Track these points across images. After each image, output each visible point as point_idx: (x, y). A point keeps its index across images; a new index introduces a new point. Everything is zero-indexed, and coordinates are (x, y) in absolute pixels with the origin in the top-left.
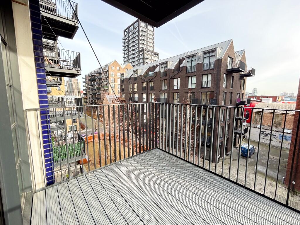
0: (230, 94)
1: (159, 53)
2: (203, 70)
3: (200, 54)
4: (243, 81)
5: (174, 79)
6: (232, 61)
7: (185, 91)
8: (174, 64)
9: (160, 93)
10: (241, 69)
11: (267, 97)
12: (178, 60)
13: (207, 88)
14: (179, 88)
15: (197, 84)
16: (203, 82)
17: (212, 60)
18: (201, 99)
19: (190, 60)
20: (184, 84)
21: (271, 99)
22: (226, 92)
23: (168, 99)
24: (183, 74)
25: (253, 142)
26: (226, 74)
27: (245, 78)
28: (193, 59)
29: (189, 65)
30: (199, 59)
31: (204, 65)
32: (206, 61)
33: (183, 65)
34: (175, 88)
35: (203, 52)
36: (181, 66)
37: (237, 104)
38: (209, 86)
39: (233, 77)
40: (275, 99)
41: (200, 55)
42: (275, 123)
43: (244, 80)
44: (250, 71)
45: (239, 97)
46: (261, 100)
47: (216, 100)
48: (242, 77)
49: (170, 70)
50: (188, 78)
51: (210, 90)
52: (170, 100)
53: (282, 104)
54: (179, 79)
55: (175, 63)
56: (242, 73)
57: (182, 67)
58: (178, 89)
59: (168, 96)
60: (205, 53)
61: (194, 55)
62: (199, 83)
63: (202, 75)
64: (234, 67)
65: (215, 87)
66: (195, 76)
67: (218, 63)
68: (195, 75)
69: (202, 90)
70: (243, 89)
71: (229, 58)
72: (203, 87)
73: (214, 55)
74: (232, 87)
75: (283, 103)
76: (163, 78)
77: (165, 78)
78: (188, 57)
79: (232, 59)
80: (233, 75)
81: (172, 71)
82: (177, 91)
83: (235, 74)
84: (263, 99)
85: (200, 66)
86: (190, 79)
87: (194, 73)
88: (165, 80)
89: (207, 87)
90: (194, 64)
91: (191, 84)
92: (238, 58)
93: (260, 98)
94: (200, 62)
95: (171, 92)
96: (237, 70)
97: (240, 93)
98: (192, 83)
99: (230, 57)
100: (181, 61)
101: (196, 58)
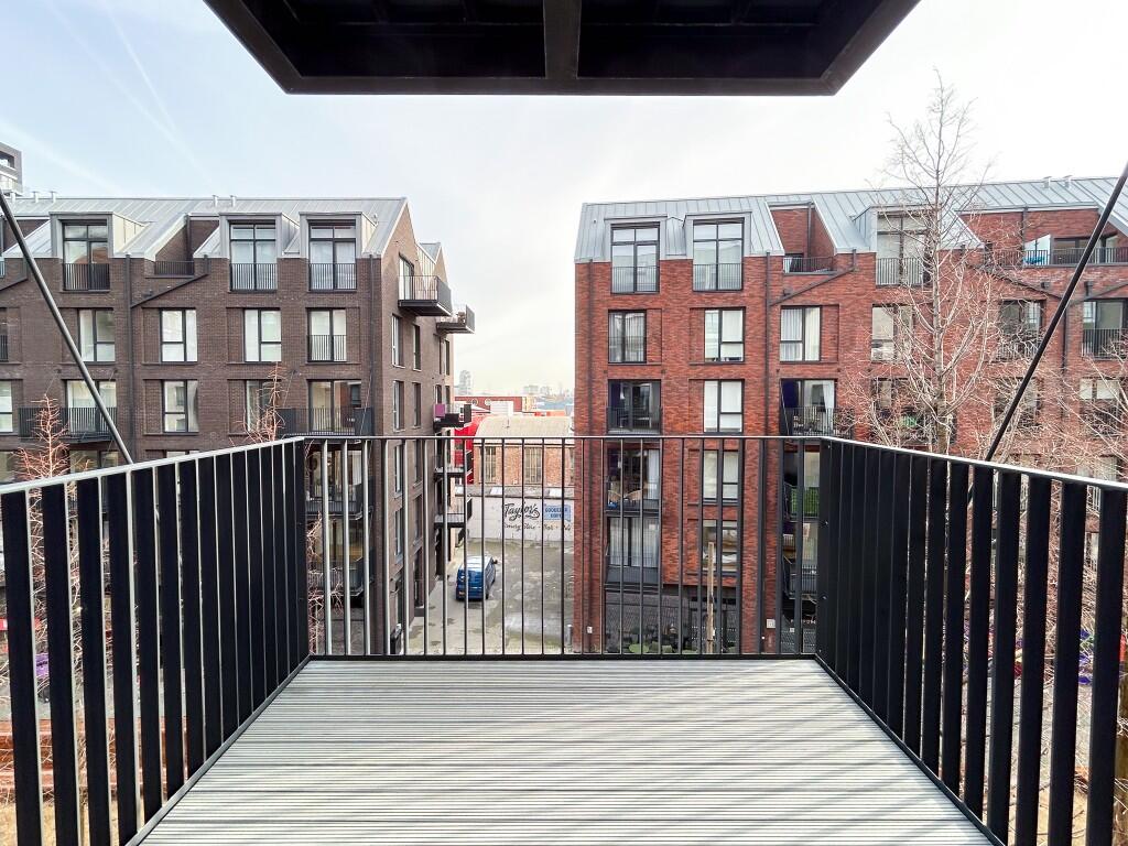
0: (413, 387)
1: (18, 153)
2: (311, 292)
3: (292, 220)
4: (444, 345)
5: (161, 309)
6: (412, 274)
7: (233, 373)
8: (156, 237)
9: (65, 381)
10: (442, 304)
11: (502, 399)
12: (179, 225)
13: (331, 362)
14: (193, 357)
15: (287, 342)
16: (314, 340)
17: (346, 256)
18: (310, 410)
19: (247, 234)
20: (221, 341)
21: (511, 404)
22: (401, 383)
23: (125, 413)
24: (211, 291)
25: (492, 543)
26: (398, 318)
27: (449, 337)
28: (261, 234)
29: (241, 257)
30: (289, 239)
31: (314, 269)
32: (320, 256)
33: (208, 249)
34: (171, 354)
35: (307, 215)
36: (197, 255)
37: (435, 423)
38: (341, 355)
39: (418, 328)
40: (518, 403)
41: (292, 224)
42: (528, 476)
43: (448, 343)
44: (461, 315)
45: (440, 401)
46: (489, 408)
47: (371, 411)
48: (442, 331)
49: (131, 264)
50: (240, 312)
51: (345, 373)
52: (138, 416)
53: (533, 417)
54: (191, 316)
55: (161, 233)
56: (442, 319)
57: (206, 260)
58: (185, 364)
59: (129, 398)
60: (315, 223)
61: (268, 222)
62: (296, 341)
63: (309, 310)
64: (419, 297)
65: (364, 363)
66: (278, 309)
67: (369, 273)
68: (275, 305)
69: (313, 372)
70: (448, 374)
71: (401, 262)
72: (314, 358)
73: (353, 241)
74: (418, 367)
75: (536, 414)
76: (83, 300)
77: (95, 300)
78: (236, 222)
79: (411, 266)
80: (417, 324)
81: (149, 271)
82: (186, 373)
83: (421, 321)
84: (492, 403)
85: (294, 270)
86: (251, 318)
87: (270, 296)
88: (95, 309)
89: (332, 360)
90: (267, 256)
91: (261, 343)
92: (426, 268)
93: (486, 403)
94: (292, 252)
95: (142, 374)
96: (429, 309)
97: (439, 387)
98: (263, 337)
99: (404, 259)
100: (195, 231)
101: (277, 234)
